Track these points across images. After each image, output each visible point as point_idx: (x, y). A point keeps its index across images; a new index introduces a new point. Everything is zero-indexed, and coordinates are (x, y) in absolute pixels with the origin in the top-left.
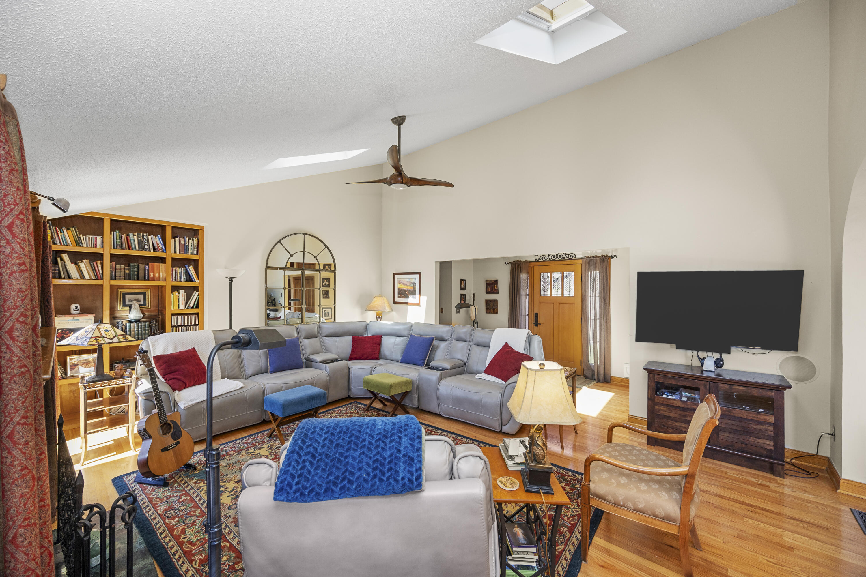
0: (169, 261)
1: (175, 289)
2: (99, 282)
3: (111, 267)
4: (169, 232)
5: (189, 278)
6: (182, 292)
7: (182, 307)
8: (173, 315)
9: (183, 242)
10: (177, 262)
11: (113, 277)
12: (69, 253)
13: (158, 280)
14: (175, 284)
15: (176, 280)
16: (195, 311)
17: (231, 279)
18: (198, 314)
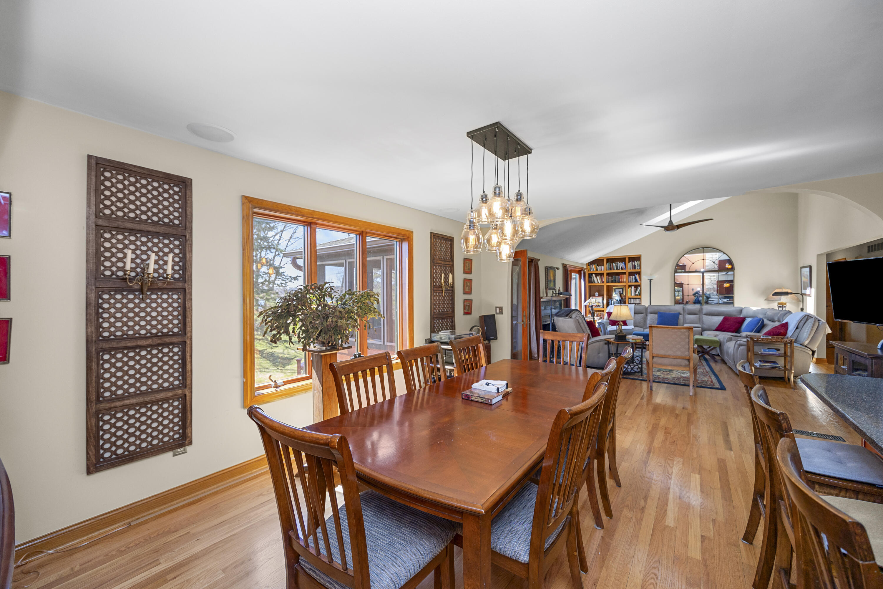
0: (627, 274)
1: (630, 286)
2: (603, 284)
3: (607, 278)
4: (627, 260)
5: (636, 281)
6: (633, 287)
7: (633, 294)
8: (629, 298)
9: (633, 264)
10: (631, 274)
11: (608, 282)
12: (595, 274)
13: (623, 282)
14: (630, 284)
15: (631, 282)
16: (639, 297)
17: (650, 280)
18: (640, 298)
